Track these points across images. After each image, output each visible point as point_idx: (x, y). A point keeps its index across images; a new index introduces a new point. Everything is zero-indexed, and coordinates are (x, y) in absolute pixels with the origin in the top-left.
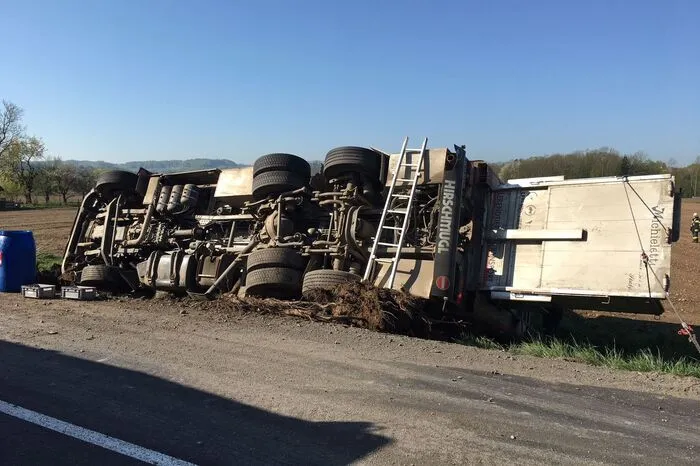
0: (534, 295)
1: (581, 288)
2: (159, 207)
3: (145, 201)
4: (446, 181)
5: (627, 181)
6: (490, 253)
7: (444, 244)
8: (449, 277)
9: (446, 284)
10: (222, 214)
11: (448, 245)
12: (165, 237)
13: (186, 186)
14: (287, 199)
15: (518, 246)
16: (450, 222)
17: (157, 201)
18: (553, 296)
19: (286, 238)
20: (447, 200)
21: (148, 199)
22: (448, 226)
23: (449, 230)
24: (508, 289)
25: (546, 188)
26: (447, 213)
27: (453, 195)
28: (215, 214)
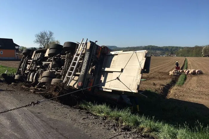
0: (108, 89)
1: (118, 88)
2: (34, 59)
3: (32, 58)
4: (87, 52)
5: (136, 52)
6: (102, 75)
7: (83, 72)
8: (82, 82)
9: (81, 84)
10: (48, 62)
11: (84, 72)
12: (35, 68)
13: (40, 53)
14: (55, 57)
15: (109, 73)
16: (86, 65)
17: (34, 57)
18: (112, 90)
19: (52, 69)
20: (86, 58)
21: (32, 57)
22: (85, 66)
23: (85, 68)
24: (103, 87)
25: (117, 55)
26: (86, 62)
27: (88, 57)
28: (46, 62)
